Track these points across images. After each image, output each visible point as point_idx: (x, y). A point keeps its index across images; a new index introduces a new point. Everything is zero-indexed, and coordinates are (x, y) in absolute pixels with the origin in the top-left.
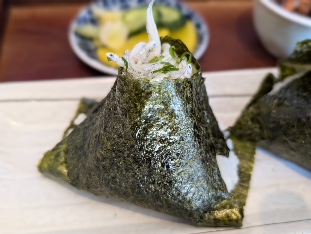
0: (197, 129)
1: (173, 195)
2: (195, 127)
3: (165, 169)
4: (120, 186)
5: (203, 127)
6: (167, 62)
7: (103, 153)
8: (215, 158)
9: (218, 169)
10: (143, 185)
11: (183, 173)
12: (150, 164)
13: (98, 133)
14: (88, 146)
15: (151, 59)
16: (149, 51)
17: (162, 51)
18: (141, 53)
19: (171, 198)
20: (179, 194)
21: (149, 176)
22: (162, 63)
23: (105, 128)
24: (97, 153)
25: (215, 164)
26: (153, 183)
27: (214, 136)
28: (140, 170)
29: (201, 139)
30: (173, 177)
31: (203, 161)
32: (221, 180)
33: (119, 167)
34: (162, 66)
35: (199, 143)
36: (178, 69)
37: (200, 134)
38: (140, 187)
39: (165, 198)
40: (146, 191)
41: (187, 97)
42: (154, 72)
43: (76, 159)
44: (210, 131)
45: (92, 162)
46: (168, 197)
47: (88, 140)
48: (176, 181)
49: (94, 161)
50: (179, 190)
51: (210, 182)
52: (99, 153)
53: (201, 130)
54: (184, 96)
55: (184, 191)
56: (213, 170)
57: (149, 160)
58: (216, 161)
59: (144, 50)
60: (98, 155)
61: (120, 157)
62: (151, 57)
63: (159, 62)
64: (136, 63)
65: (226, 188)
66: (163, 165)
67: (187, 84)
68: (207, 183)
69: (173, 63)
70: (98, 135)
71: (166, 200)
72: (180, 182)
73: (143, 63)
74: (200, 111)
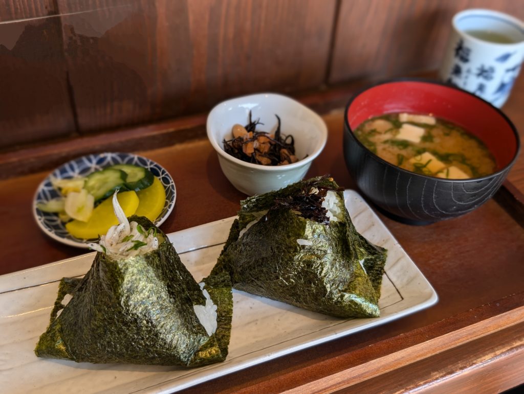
0: (171, 288)
1: (161, 345)
2: (169, 286)
3: (150, 325)
4: (116, 348)
5: (176, 285)
6: (136, 240)
7: (96, 323)
8: (192, 308)
9: (196, 317)
10: (135, 342)
11: (165, 325)
12: (137, 323)
13: (89, 308)
14: (83, 321)
15: (123, 238)
16: (121, 232)
17: (131, 229)
18: (114, 235)
19: (160, 348)
20: (165, 343)
21: (138, 334)
22: (132, 241)
23: (95, 303)
24: (91, 324)
25: (193, 313)
26: (143, 339)
27: (189, 289)
28: (129, 330)
29: (175, 295)
30: (157, 330)
31: (180, 312)
32: (200, 325)
33: (112, 332)
34: (133, 244)
35: (174, 298)
36: (146, 244)
37: (174, 291)
38: (132, 345)
39: (155, 349)
40: (138, 347)
41: (157, 265)
42: (127, 251)
43: (72, 335)
44: (184, 286)
45: (88, 333)
46: (157, 348)
47: (81, 316)
48: (161, 333)
49: (89, 332)
50: (165, 340)
51: (189, 328)
52: (93, 324)
53: (175, 288)
54: (154, 265)
55: (168, 341)
56: (191, 318)
57: (136, 320)
58: (193, 310)
59: (116, 232)
60: (93, 326)
61: (111, 324)
62: (123, 237)
63: (130, 241)
64: (112, 245)
65: (205, 331)
66: (148, 322)
67: (155, 255)
68: (187, 330)
69: (141, 239)
70: (90, 309)
71: (156, 351)
72: (164, 333)
73: (117, 244)
74: (171, 272)
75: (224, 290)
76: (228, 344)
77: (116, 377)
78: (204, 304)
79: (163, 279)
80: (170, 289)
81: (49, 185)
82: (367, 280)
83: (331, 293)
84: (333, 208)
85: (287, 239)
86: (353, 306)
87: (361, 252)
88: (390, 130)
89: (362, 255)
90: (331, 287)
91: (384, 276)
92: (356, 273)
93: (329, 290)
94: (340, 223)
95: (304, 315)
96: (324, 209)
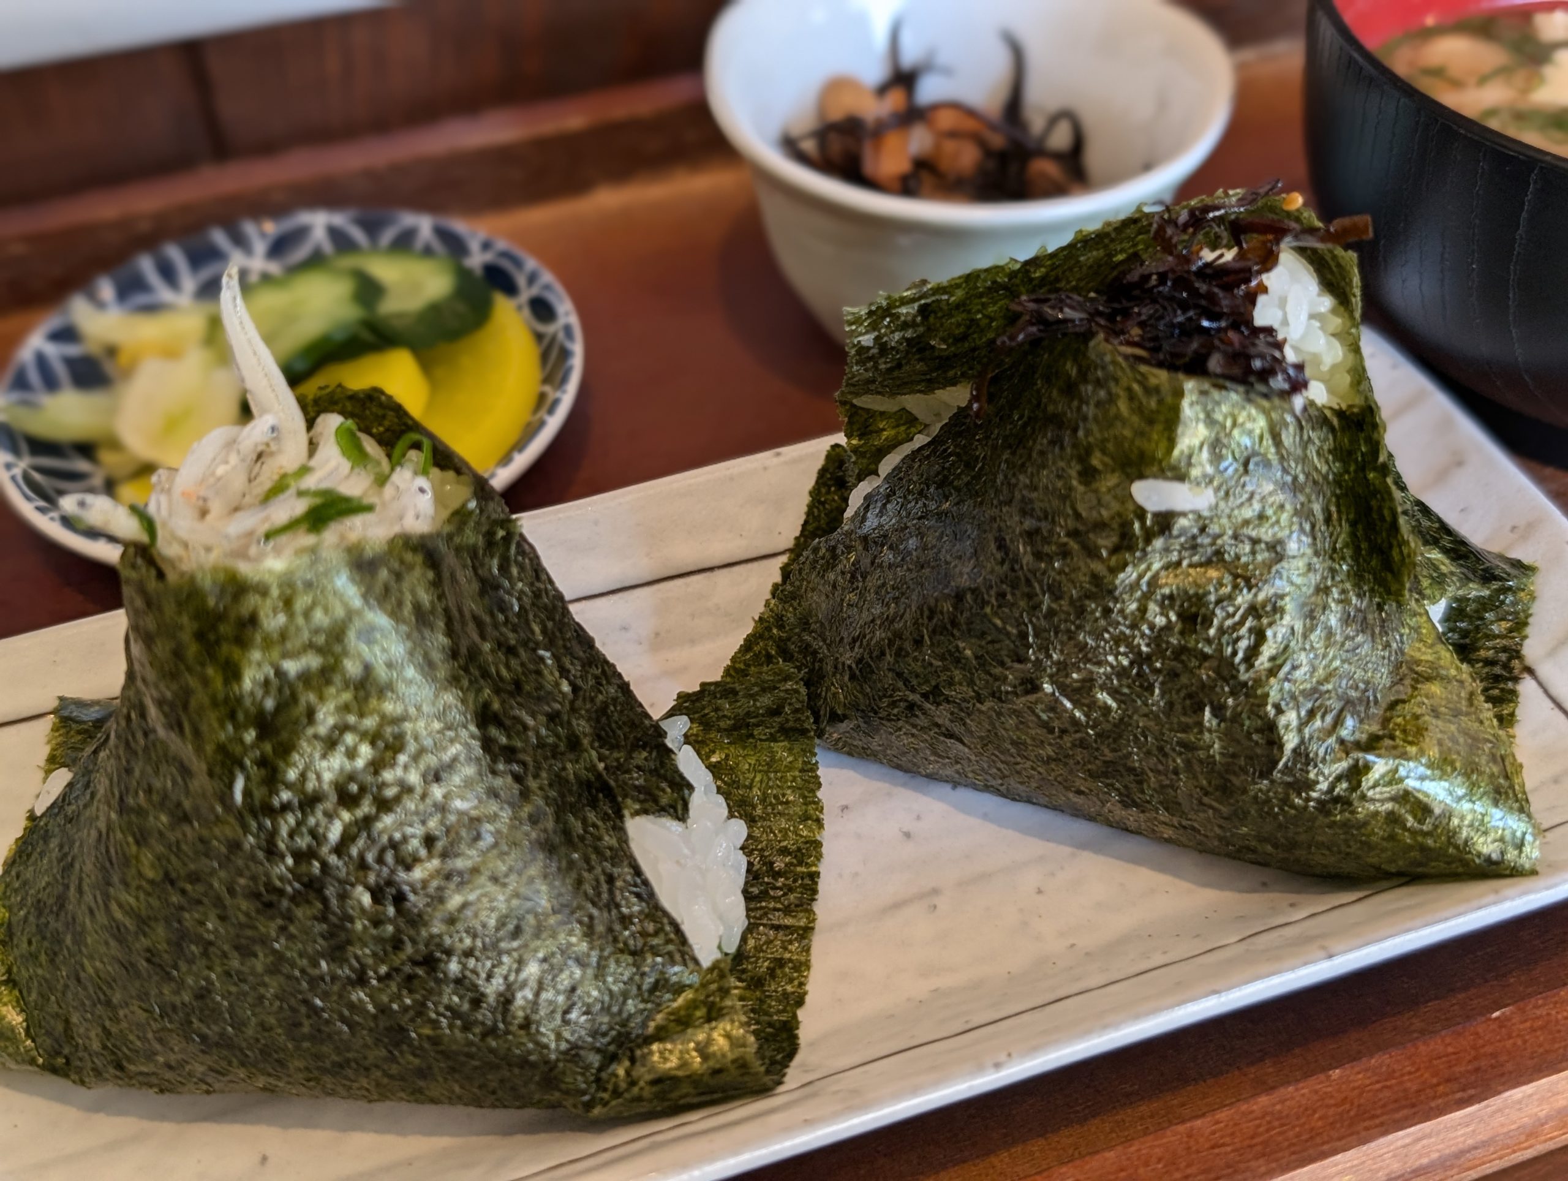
0: (500, 724)
1: (454, 1012)
2: (485, 718)
3: (391, 911)
4: (239, 1025)
5: (533, 715)
6: (324, 485)
7: (132, 900)
8: (619, 830)
9: (637, 871)
10: (325, 996)
11: (469, 913)
12: (325, 901)
13: (102, 825)
19: (451, 1026)
20: (477, 1001)
21: (337, 952)
22: (301, 494)
23: (121, 799)
24: (114, 907)
25: (623, 854)
26: (361, 980)
27: (604, 738)
28: (291, 937)
29: (524, 764)
30: (432, 936)
31: (548, 848)
32: (655, 911)
33: (210, 943)
34: (300, 507)
35: (518, 778)
36: (369, 508)
37: (519, 744)
38: (315, 1011)
39: (427, 1031)
40: (343, 1020)
42: (268, 536)
43: (43, 958)
44: (582, 726)
46: (435, 1024)
47: (77, 866)
48: (449, 953)
49: (107, 943)
50: (475, 987)
51: (600, 928)
52: (120, 906)
53: (526, 728)
55: (493, 988)
56: (611, 879)
57: (313, 887)
58: (623, 839)
60: (118, 915)
61: (199, 902)
62: (268, 475)
63: (292, 491)
65: (683, 941)
66: (377, 895)
67: (409, 557)
68: (589, 932)
69: (354, 486)
70: (104, 831)
71: (435, 1041)
72: (469, 953)
73: (237, 509)
74: (511, 651)
75: (781, 751)
76: (800, 1002)
77: (264, 1159)
78: (679, 810)
79: (454, 681)
80: (494, 732)
81: (66, 334)
82: (1472, 694)
83: (1302, 754)
84: (1304, 337)
85: (1081, 489)
86: (1410, 821)
87: (1433, 565)
88: (1502, 72)
89: (1440, 581)
90: (1302, 725)
91: (1527, 687)
92: (1418, 662)
93: (1291, 741)
94: (1340, 414)
95: (1161, 869)
96: (1269, 331)
